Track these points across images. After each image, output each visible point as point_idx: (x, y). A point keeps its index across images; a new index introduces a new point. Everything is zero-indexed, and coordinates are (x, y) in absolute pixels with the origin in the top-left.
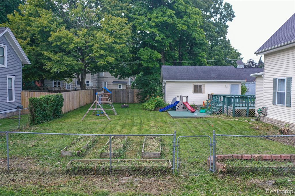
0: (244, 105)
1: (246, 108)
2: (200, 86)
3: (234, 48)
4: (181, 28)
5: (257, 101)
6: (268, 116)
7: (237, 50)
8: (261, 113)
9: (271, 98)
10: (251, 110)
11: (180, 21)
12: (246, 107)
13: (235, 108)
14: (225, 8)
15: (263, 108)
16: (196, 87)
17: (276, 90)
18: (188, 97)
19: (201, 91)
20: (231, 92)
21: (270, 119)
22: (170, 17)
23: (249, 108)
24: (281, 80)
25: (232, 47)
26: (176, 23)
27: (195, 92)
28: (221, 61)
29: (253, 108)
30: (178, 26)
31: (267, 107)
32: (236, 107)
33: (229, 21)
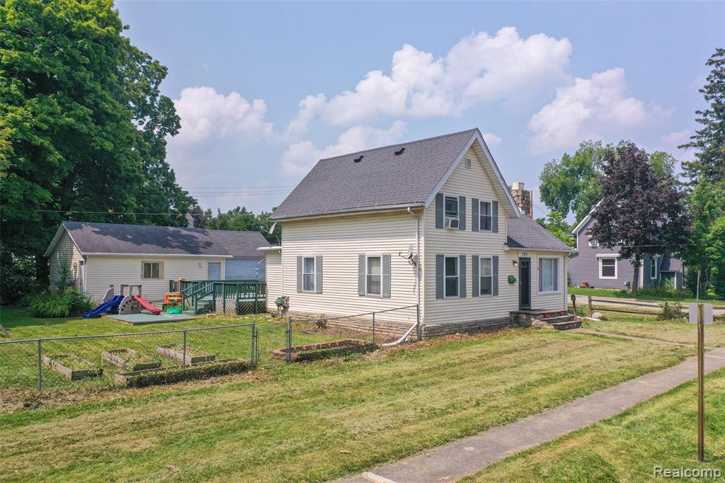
0: (251, 296)
1: (254, 300)
2: (156, 265)
3: (181, 188)
4: (101, 146)
5: (269, 288)
6: (289, 309)
7: (187, 193)
8: (281, 304)
9: (295, 283)
10: (261, 302)
11: (100, 132)
12: (253, 298)
13: (240, 301)
14: (162, 106)
15: (283, 298)
16: (147, 266)
17: (301, 271)
18: (140, 286)
19: (156, 275)
20: (209, 275)
21: (293, 313)
22: (82, 119)
23: (259, 300)
24: (307, 258)
25: (178, 185)
26: (92, 134)
27: (145, 277)
28: (162, 217)
29: (264, 300)
30: (95, 141)
31: (288, 296)
32: (241, 298)
33: (168, 134)
